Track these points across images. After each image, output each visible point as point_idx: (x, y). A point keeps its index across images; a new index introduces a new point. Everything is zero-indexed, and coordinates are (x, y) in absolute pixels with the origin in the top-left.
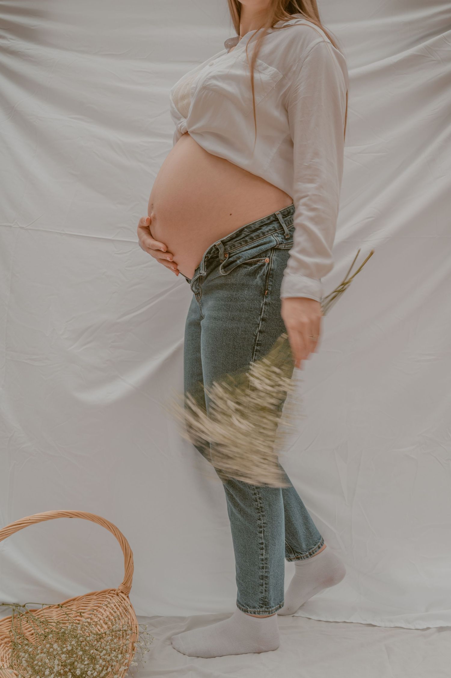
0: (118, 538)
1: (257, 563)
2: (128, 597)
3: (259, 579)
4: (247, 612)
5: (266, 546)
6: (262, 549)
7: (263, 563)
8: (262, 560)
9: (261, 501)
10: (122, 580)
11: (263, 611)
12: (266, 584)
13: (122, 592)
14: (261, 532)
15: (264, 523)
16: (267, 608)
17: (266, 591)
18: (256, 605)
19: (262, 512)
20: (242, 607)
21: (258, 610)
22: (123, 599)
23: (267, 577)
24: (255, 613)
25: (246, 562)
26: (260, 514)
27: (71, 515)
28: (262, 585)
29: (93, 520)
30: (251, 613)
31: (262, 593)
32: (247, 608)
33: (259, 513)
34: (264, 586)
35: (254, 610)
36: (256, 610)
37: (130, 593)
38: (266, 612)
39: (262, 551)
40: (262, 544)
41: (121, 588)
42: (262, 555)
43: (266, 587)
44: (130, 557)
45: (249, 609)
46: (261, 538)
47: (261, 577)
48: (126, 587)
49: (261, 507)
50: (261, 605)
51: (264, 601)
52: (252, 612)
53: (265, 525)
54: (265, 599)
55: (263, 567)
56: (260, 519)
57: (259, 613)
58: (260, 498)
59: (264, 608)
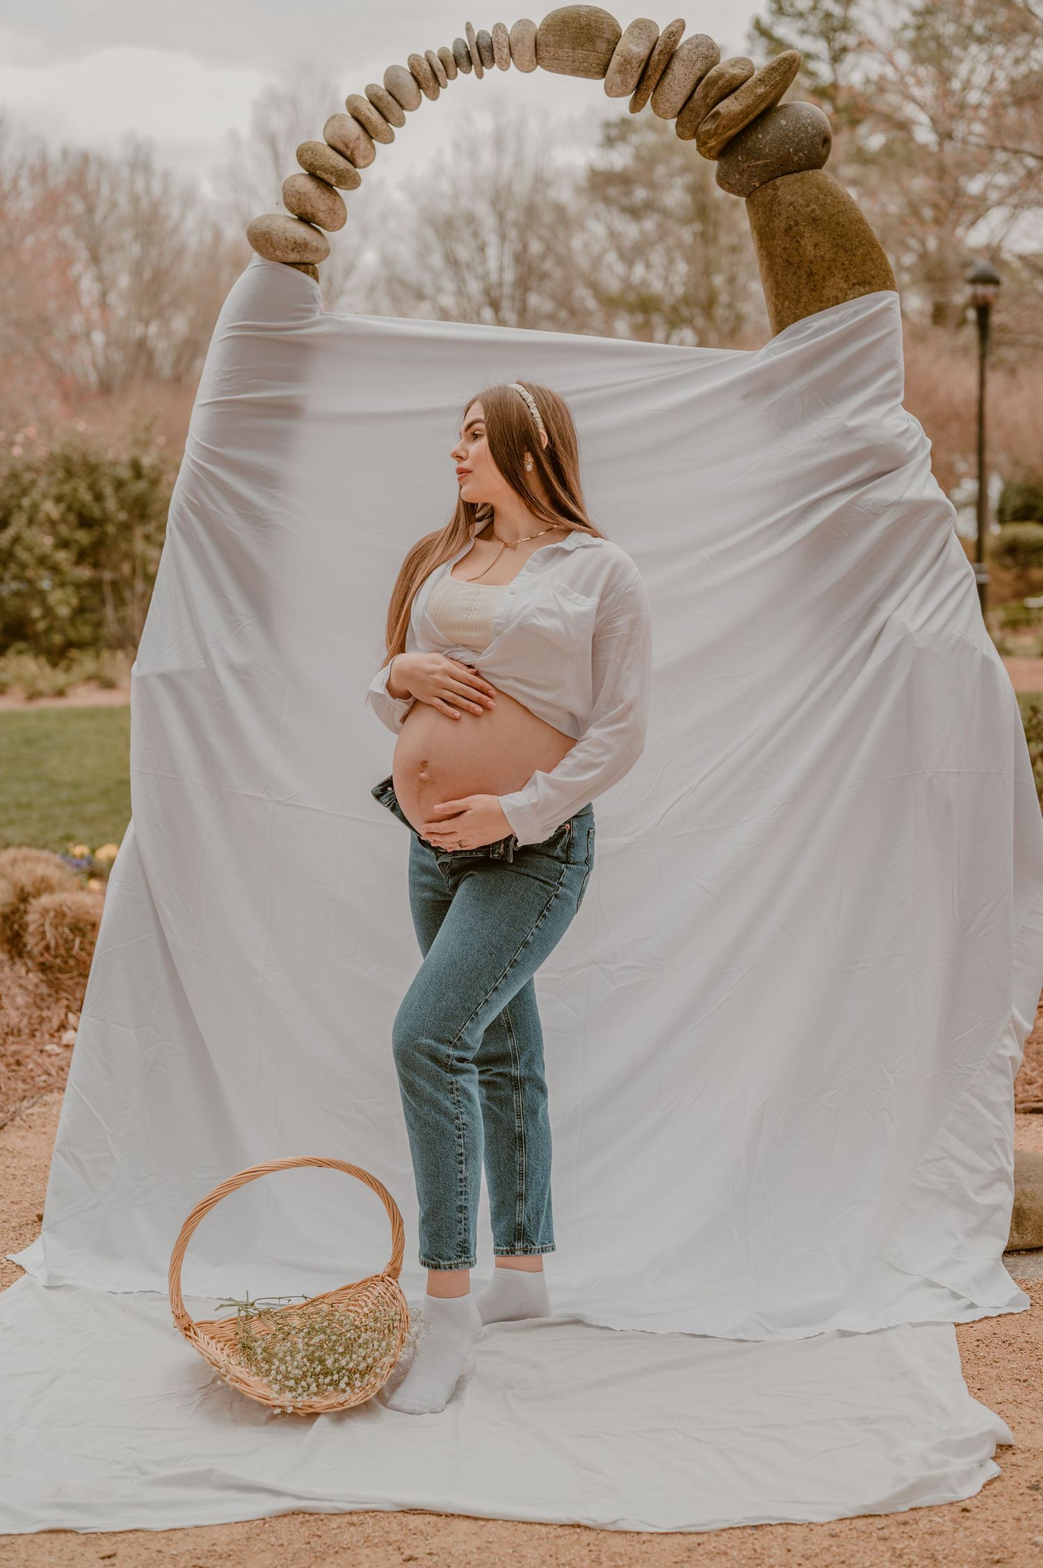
0: (383, 1198)
1: (454, 1187)
2: (397, 1282)
3: (457, 1213)
4: (440, 1268)
5: (466, 1159)
6: (461, 1163)
7: (461, 1186)
8: (461, 1180)
9: (458, 1093)
10: (389, 1259)
11: (462, 1263)
12: (465, 1219)
13: (389, 1276)
14: (459, 1137)
15: (463, 1124)
16: (468, 1258)
17: (465, 1230)
18: (453, 1256)
19: (460, 1108)
20: (432, 1262)
21: (456, 1262)
22: (389, 1284)
23: (466, 1207)
24: (451, 1268)
25: (439, 1188)
26: (457, 1111)
27: (320, 1162)
28: (461, 1222)
29: (349, 1172)
30: (445, 1268)
31: (460, 1234)
32: (439, 1262)
33: (456, 1109)
34: (463, 1222)
35: (449, 1263)
36: (453, 1263)
37: (400, 1277)
38: (466, 1263)
39: (461, 1166)
40: (461, 1155)
41: (388, 1270)
42: (461, 1172)
43: (465, 1225)
44: (400, 1225)
45: (442, 1263)
46: (461, 1146)
47: (459, 1209)
48: (395, 1269)
49: (459, 1101)
50: (459, 1253)
51: (462, 1248)
52: (447, 1267)
53: (465, 1127)
54: (465, 1243)
55: (462, 1192)
56: (458, 1118)
57: (457, 1267)
58: (457, 1089)
59: (463, 1258)
